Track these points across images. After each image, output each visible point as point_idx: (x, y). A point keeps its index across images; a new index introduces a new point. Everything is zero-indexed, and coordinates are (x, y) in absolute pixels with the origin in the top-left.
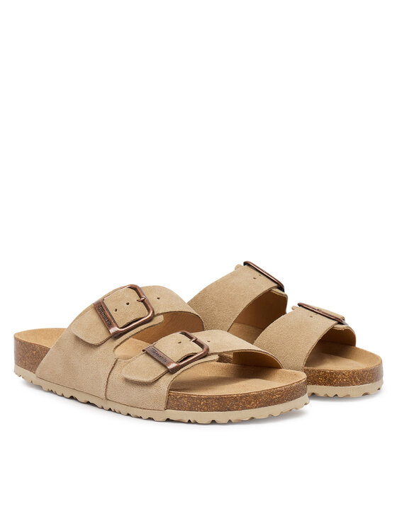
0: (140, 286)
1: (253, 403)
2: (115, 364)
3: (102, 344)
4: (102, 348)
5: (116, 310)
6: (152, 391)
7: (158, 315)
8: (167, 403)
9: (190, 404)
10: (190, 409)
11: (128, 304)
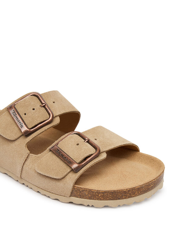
0: (40, 93)
1: (136, 193)
2: (27, 157)
3: (16, 140)
4: (17, 143)
5: (25, 114)
6: (60, 184)
7: (56, 116)
8: (72, 193)
9: (90, 195)
10: (90, 198)
11: (34, 109)
